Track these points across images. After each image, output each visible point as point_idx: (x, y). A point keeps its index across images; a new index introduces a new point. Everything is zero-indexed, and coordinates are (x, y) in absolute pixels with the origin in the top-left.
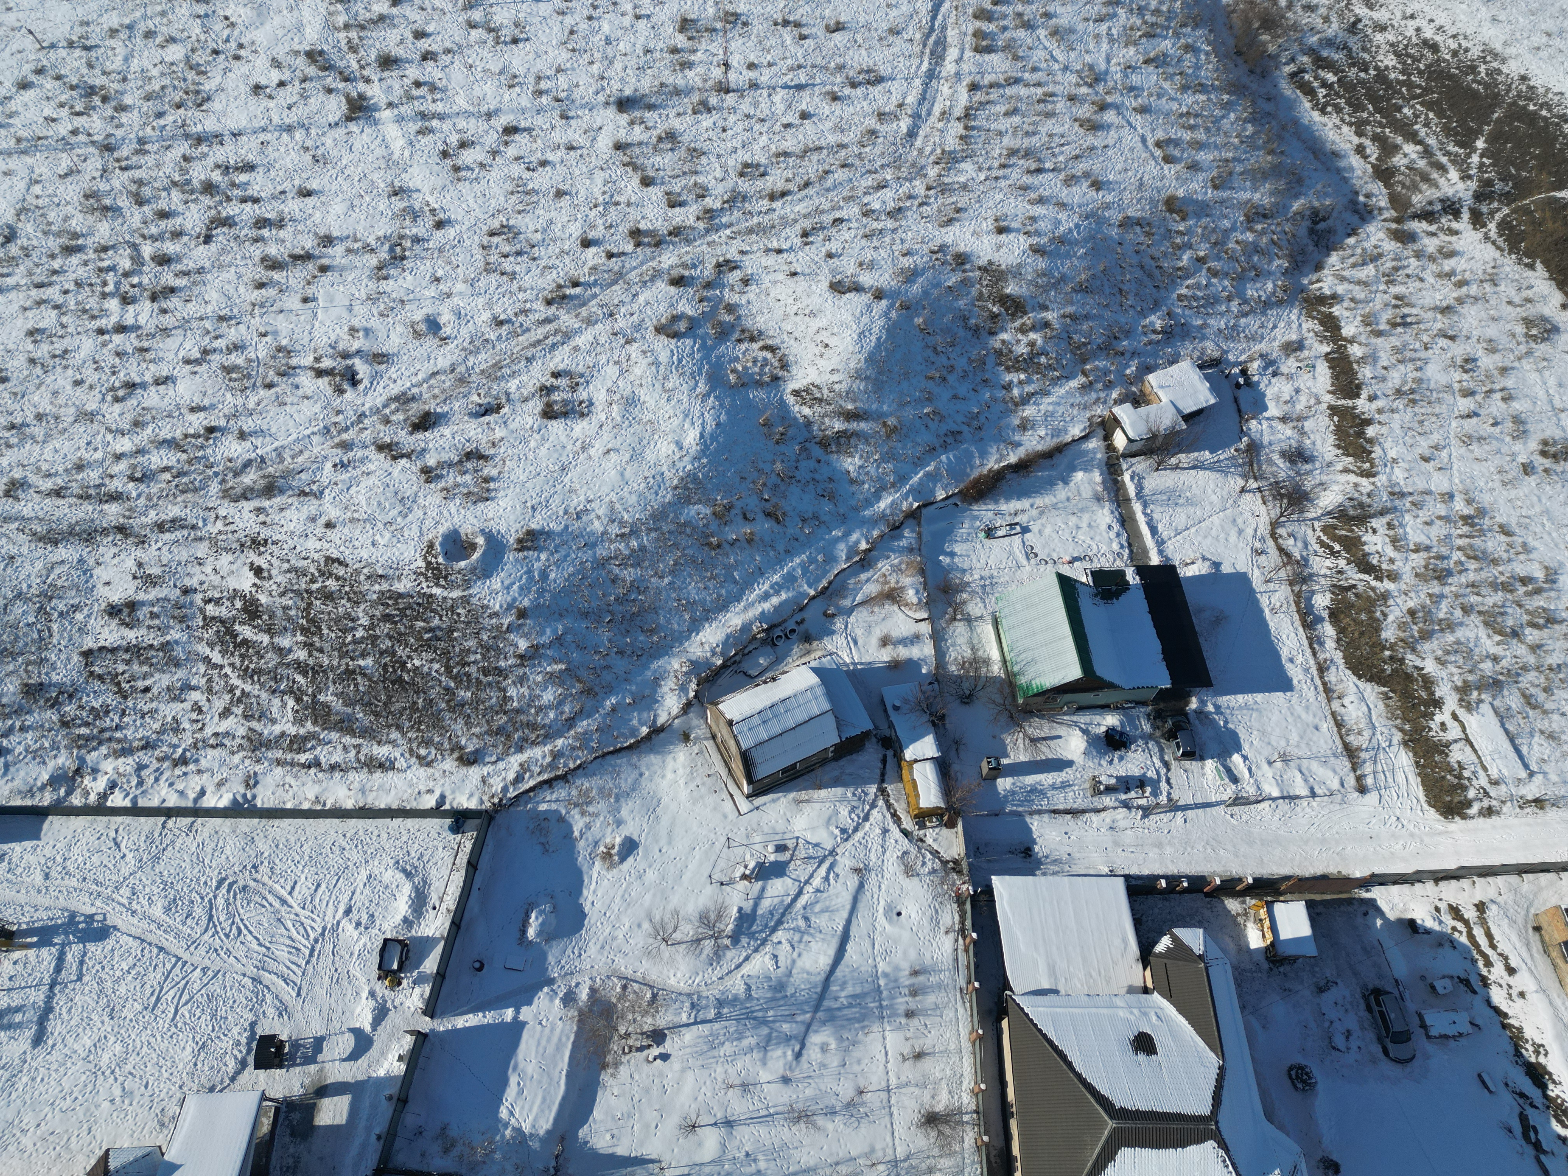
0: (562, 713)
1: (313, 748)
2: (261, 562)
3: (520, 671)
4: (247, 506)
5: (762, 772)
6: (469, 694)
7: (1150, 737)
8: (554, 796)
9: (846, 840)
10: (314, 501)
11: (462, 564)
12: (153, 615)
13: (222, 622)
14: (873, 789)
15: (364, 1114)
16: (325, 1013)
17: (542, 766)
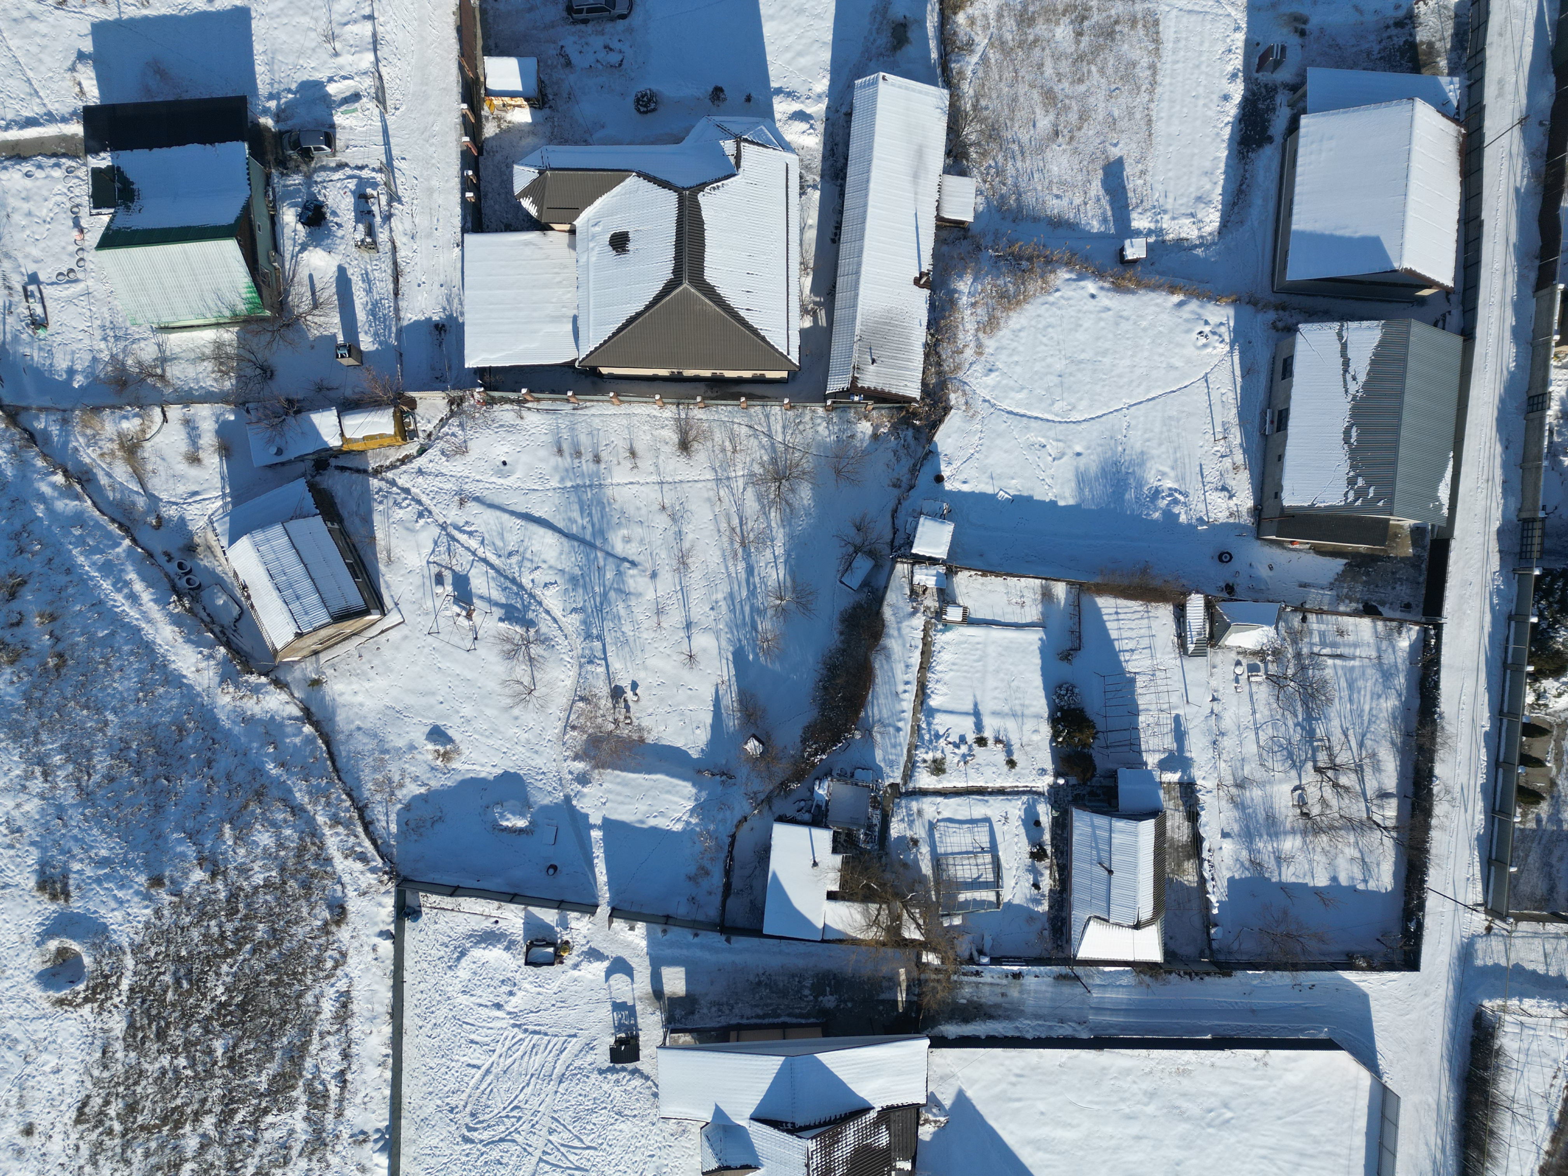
0: (285, 821)
3: (233, 874)
5: (356, 600)
6: (261, 926)
7: (308, 177)
8: (382, 818)
9: (430, 512)
14: (375, 483)
15: (677, 952)
16: (591, 1007)
17: (348, 835)
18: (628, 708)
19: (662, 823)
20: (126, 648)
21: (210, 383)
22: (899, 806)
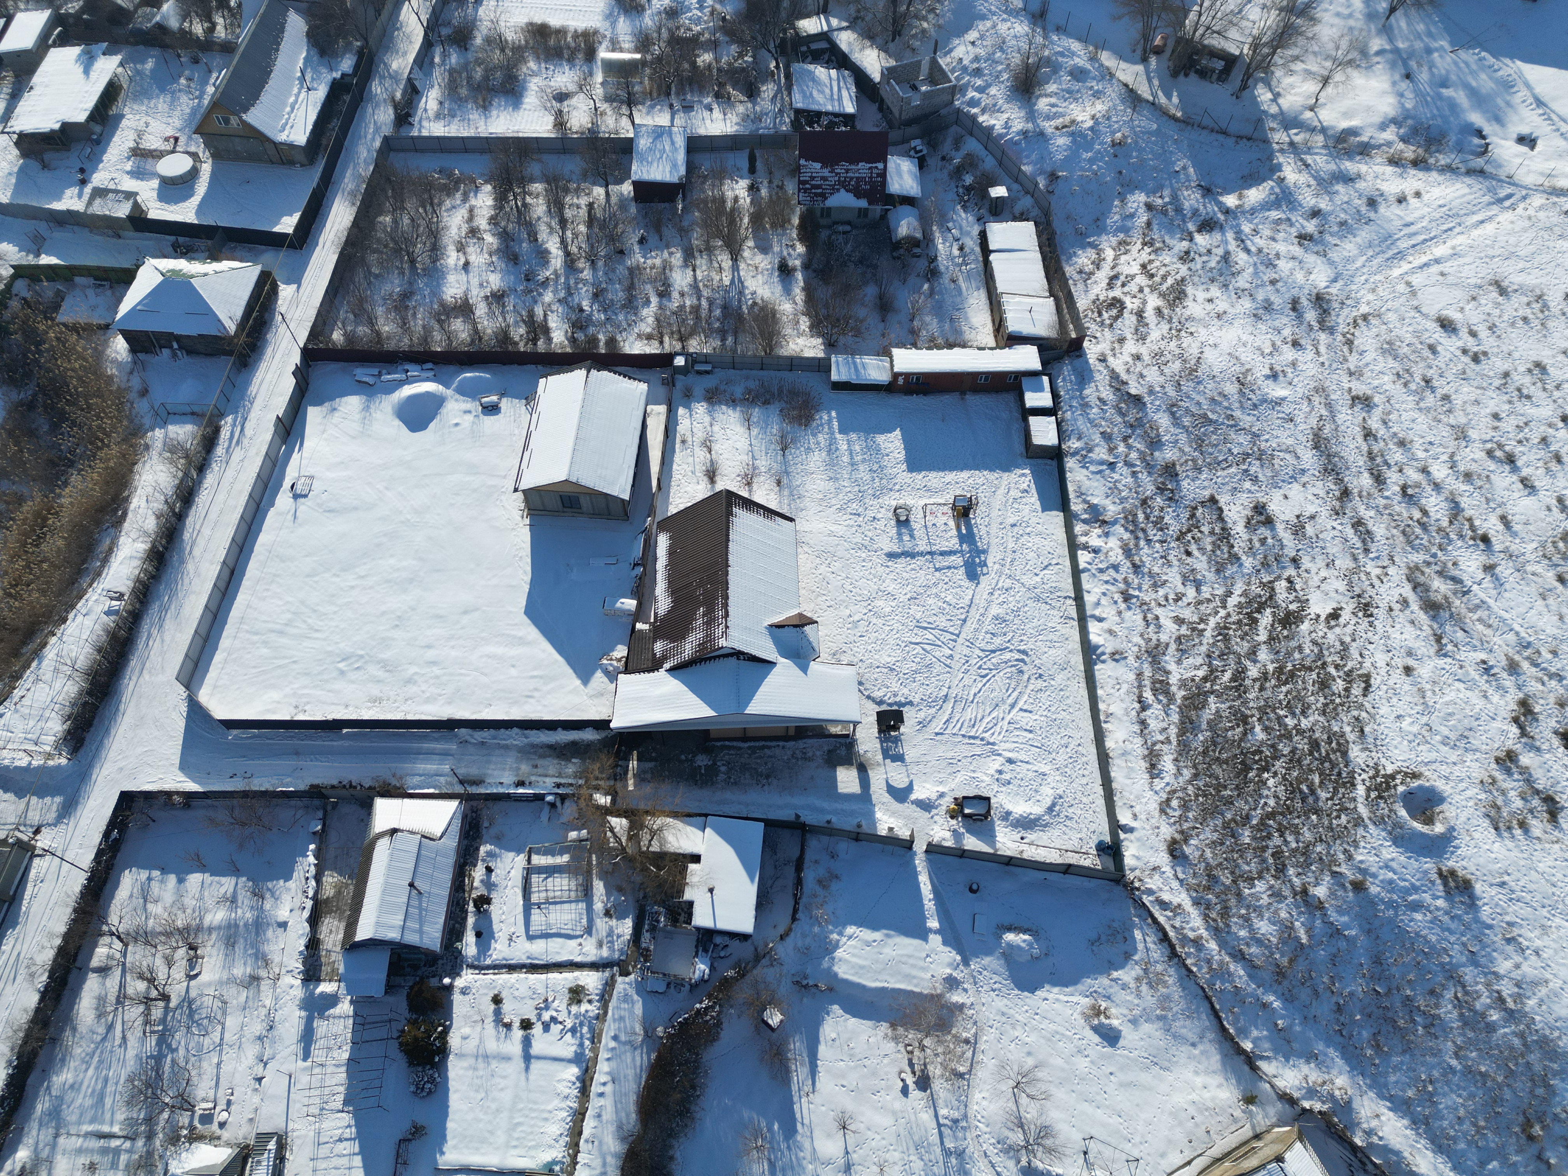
0: (1248, 945)
1: (1160, 702)
2: (1345, 616)
3: (1287, 892)
4: (1407, 591)
6: (1247, 840)
8: (1151, 946)
10: (1432, 651)
11: (1403, 813)
12: (1263, 541)
13: (1271, 598)
15: (846, 806)
16: (924, 758)
17: (1183, 928)
18: (911, 1064)
19: (867, 934)
20: (1462, 1146)
22: (621, 951)
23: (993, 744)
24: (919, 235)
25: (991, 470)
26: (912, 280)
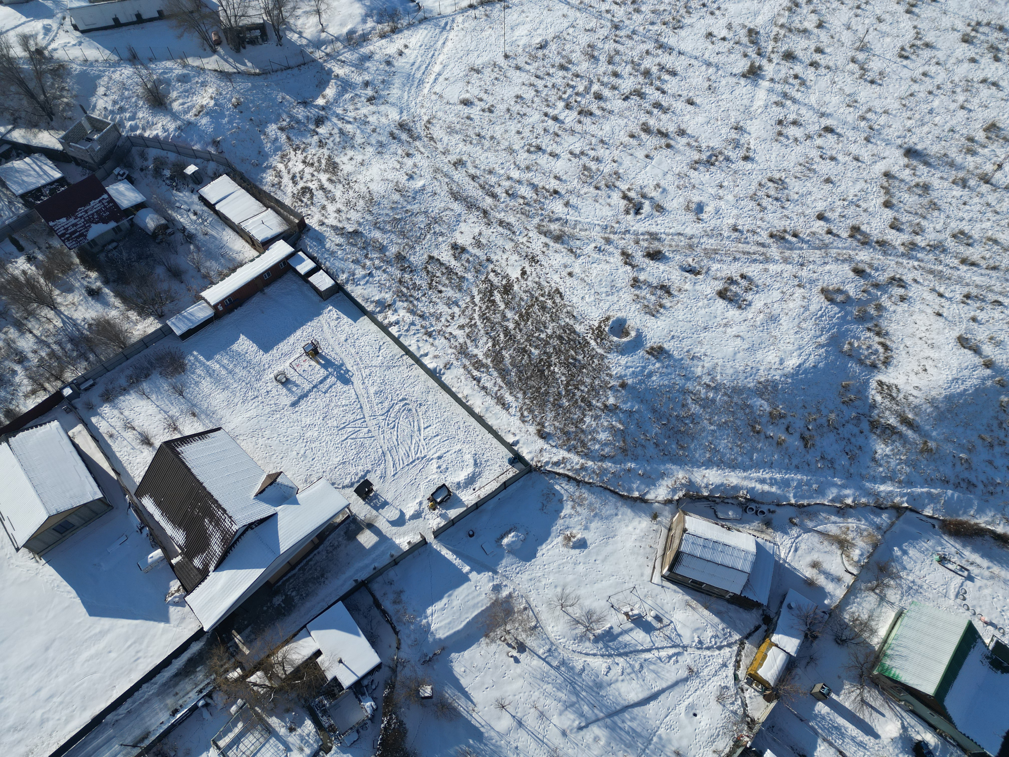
0: (603, 450)
1: (483, 372)
2: (528, 269)
3: (599, 413)
4: (543, 239)
5: (680, 570)
6: (567, 404)
8: (566, 487)
9: (698, 649)
10: (573, 258)
11: (615, 339)
12: (468, 261)
13: (492, 285)
14: (737, 637)
15: (377, 552)
16: (397, 493)
17: (573, 467)
18: (509, 645)
19: (439, 605)
20: (740, 459)
21: (853, 608)
22: (316, 741)
23: (425, 456)
24: (163, 221)
25: (311, 320)
26: (180, 249)
